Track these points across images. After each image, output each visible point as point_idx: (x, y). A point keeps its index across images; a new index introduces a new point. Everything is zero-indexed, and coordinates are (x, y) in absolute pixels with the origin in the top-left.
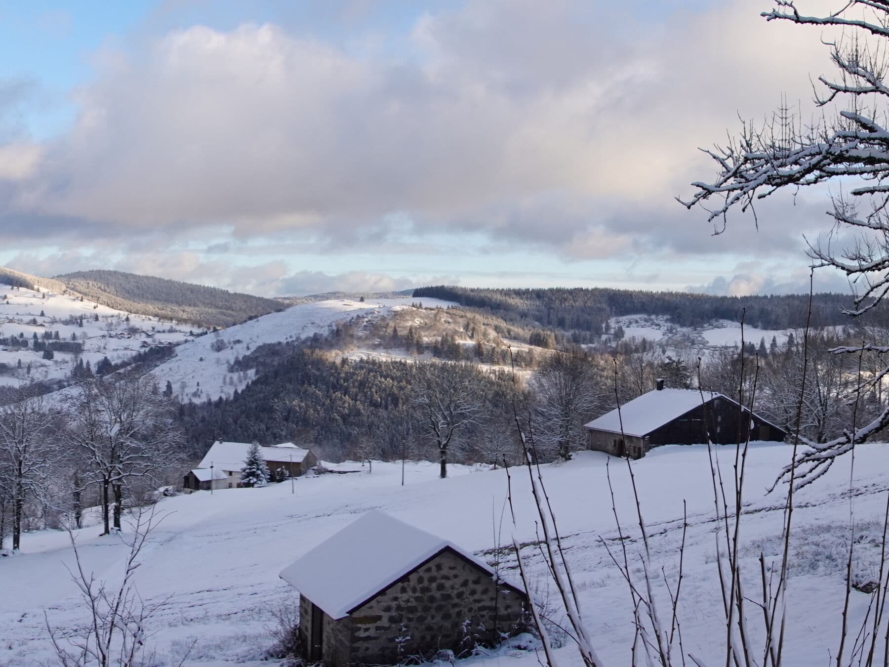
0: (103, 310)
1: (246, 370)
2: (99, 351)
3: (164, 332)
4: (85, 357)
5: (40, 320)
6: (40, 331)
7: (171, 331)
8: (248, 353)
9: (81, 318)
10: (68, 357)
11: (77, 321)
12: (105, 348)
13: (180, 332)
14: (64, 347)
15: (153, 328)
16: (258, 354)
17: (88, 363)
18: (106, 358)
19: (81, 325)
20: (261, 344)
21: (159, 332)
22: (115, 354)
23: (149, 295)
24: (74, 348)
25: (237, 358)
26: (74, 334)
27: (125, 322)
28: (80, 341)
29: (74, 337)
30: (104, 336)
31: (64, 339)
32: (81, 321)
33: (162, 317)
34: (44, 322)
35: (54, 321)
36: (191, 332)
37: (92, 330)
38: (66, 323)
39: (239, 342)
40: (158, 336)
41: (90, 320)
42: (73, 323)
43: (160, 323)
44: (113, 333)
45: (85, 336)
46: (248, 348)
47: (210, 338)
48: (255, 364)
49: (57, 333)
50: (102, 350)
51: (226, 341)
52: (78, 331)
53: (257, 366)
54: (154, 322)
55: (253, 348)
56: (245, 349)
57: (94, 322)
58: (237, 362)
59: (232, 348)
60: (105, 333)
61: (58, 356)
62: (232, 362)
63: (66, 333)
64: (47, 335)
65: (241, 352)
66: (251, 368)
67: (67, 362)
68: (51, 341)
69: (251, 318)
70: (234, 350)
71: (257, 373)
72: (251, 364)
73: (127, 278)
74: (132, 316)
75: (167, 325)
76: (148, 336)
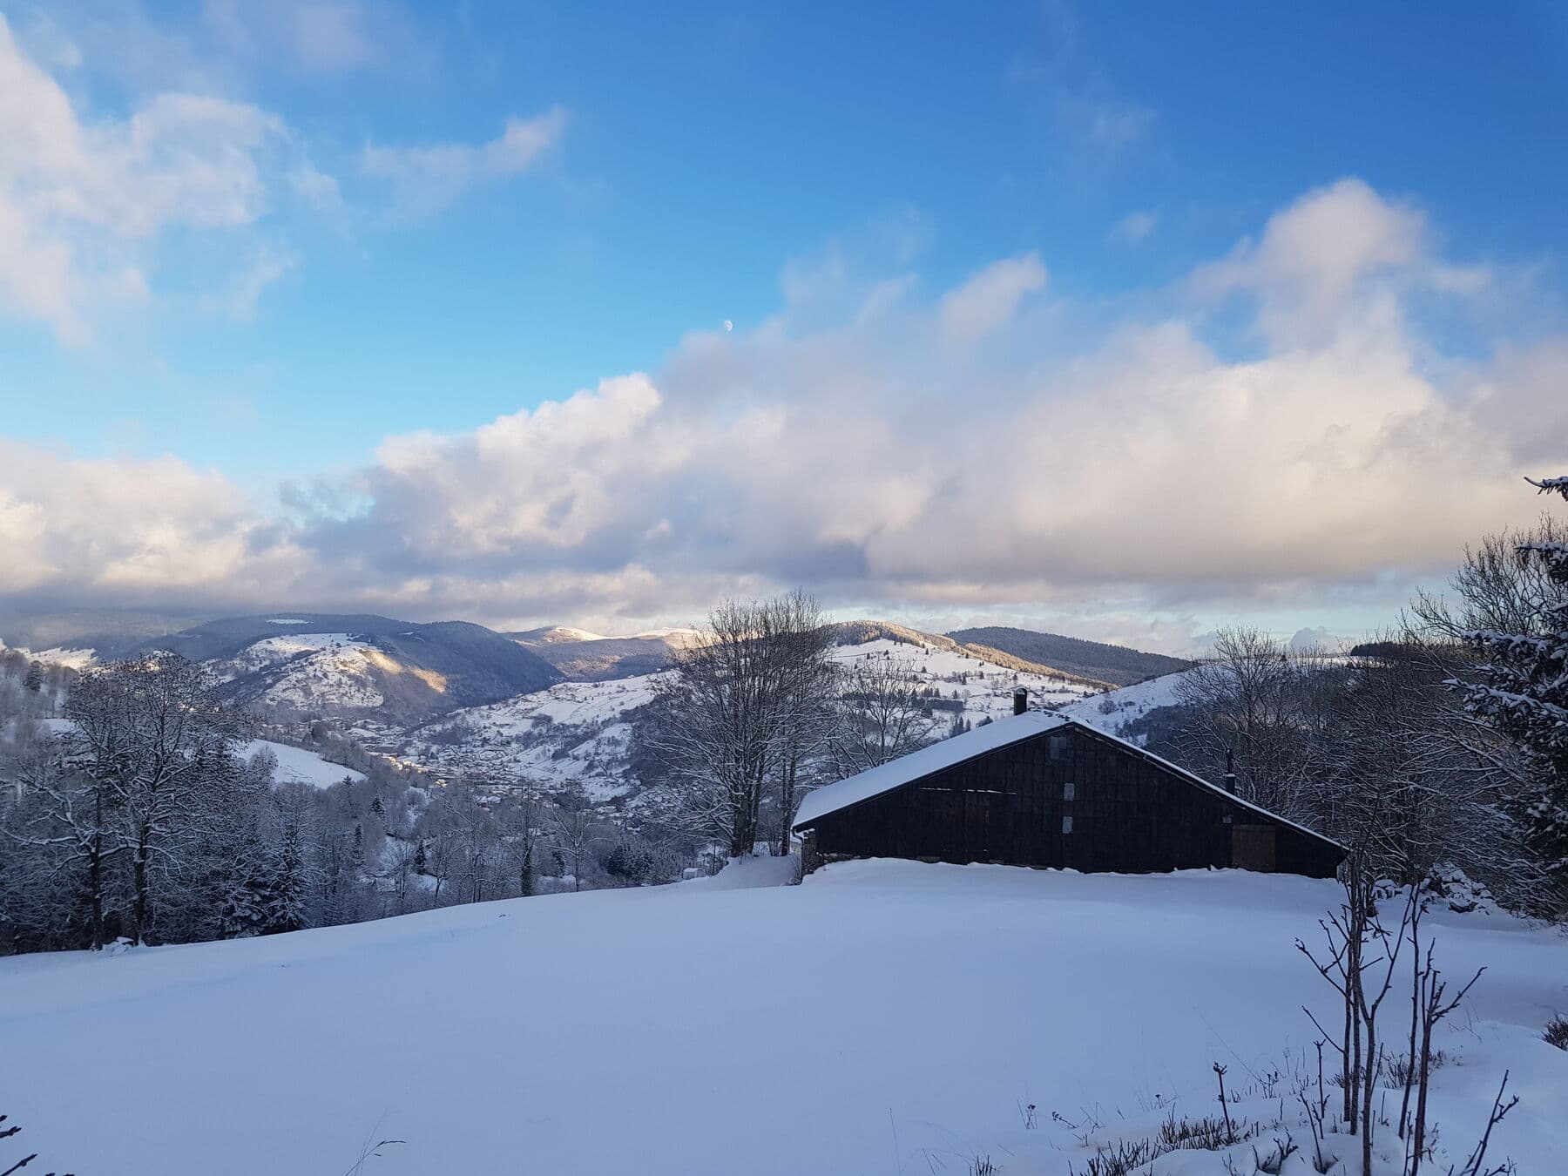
0: (989, 668)
1: (1137, 735)
2: (981, 711)
3: (1054, 692)
4: (965, 716)
5: (921, 676)
6: (921, 689)
7: (1063, 691)
8: (1140, 716)
9: (965, 675)
10: (948, 716)
11: (961, 679)
12: (988, 707)
13: (1073, 692)
14: (945, 705)
15: (1043, 688)
16: (1151, 718)
17: (969, 722)
18: (988, 717)
19: (964, 683)
20: (1155, 707)
21: (1049, 692)
22: (999, 714)
23: (1048, 654)
24: (956, 706)
25: (1126, 721)
26: (956, 692)
27: (1012, 681)
28: (963, 700)
29: (956, 695)
30: (988, 695)
31: (945, 697)
32: (964, 678)
33: (1052, 677)
34: (926, 678)
35: (936, 678)
36: (1085, 692)
37: (975, 688)
38: (948, 680)
39: (1131, 704)
40: (1047, 697)
41: (974, 678)
42: (956, 681)
43: (1051, 683)
44: (999, 692)
45: (967, 693)
46: (1141, 711)
47: (1100, 699)
48: (1147, 728)
49: (937, 691)
50: (985, 709)
51: (1116, 703)
52: (960, 689)
53: (1149, 731)
54: (1045, 682)
55: (1146, 710)
56: (1137, 712)
57: (979, 681)
58: (1127, 725)
59: (1122, 710)
60: (990, 691)
61: (936, 714)
62: (1121, 726)
63: (946, 690)
64: (927, 693)
65: (1133, 714)
66: (1142, 733)
67: (946, 721)
68: (930, 699)
69: (1147, 679)
70: (1125, 713)
71: (1149, 738)
72: (1142, 728)
73: (1025, 635)
74: (1020, 675)
75: (1059, 685)
76: (1037, 696)
